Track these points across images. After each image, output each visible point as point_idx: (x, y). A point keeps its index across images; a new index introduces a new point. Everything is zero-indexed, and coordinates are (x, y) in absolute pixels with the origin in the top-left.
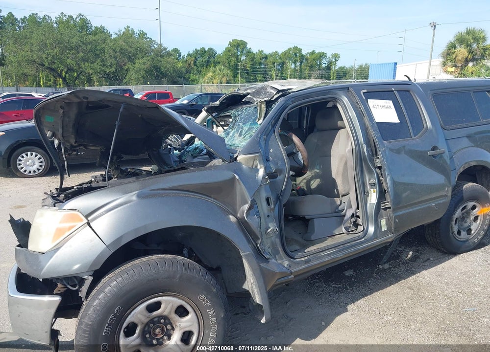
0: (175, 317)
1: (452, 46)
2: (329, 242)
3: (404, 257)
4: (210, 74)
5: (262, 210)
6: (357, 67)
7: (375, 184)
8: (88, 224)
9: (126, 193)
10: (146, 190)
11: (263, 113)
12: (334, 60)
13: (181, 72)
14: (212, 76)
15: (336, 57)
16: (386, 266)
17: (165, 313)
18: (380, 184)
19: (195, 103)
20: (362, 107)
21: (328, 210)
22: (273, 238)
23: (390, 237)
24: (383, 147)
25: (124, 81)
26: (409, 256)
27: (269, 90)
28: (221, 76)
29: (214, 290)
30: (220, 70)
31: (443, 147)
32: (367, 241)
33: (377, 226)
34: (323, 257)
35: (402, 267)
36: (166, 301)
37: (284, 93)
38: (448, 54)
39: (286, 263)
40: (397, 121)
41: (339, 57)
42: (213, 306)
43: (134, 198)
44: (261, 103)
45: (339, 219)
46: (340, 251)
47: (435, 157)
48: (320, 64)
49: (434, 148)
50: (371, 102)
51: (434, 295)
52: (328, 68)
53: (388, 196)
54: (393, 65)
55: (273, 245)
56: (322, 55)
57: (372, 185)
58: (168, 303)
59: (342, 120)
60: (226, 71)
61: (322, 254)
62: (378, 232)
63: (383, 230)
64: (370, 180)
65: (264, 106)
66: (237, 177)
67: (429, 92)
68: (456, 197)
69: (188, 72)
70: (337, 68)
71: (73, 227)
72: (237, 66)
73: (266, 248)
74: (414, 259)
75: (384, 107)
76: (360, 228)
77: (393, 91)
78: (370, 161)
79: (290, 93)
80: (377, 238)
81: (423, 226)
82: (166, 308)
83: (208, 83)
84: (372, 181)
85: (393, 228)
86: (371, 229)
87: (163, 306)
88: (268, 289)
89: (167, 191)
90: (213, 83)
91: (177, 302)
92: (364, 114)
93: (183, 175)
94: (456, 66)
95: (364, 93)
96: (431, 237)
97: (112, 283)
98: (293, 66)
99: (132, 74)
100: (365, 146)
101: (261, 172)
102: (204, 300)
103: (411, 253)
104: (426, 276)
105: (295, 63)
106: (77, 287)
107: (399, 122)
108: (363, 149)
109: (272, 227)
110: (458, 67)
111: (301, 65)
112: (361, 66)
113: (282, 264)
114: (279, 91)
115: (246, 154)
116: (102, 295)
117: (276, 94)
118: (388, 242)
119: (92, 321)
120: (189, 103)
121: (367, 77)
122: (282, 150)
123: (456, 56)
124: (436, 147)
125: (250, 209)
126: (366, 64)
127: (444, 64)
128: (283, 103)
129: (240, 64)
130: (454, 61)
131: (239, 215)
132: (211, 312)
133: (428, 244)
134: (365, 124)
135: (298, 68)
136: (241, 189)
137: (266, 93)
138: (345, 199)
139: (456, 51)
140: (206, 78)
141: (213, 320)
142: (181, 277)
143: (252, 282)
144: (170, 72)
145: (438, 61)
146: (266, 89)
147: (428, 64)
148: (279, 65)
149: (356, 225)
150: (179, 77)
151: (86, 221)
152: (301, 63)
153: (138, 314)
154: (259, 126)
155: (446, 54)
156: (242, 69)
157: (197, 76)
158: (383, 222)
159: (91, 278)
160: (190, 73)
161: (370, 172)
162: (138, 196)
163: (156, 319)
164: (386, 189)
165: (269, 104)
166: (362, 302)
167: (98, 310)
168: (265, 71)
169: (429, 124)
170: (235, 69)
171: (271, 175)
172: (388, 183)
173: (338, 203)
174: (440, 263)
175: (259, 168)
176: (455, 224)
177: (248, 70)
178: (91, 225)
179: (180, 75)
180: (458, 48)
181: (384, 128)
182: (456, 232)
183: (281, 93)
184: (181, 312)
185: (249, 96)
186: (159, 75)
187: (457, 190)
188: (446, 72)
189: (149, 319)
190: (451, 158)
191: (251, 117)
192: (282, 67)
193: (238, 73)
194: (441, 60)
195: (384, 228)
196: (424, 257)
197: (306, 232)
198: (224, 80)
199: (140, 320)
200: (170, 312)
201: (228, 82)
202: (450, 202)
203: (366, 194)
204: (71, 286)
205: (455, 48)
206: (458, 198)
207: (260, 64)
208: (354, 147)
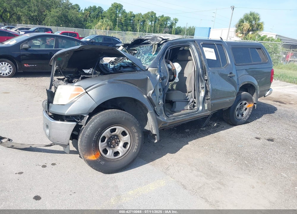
0: (121, 136)
1: (242, 21)
2: (183, 112)
3: (212, 125)
4: (100, 23)
5: (157, 94)
6: (188, 28)
7: (204, 87)
8: (86, 92)
9: (103, 80)
10: (112, 80)
11: (156, 49)
12: (174, 22)
13: (81, 21)
14: (101, 25)
15: (176, 20)
16: (204, 129)
17: (117, 134)
18: (206, 88)
19: (94, 41)
20: (201, 51)
21: (182, 98)
22: (161, 107)
23: (209, 113)
24: (209, 70)
25: (44, 22)
26: (215, 125)
27: (159, 38)
28: (106, 25)
29: (138, 125)
30: (106, 21)
31: (234, 73)
32: (198, 113)
33: (203, 107)
34: (180, 118)
35: (212, 129)
36: (118, 128)
37: (166, 40)
38: (239, 26)
39: (165, 118)
40: (215, 59)
41: (178, 21)
42: (137, 132)
43: (107, 83)
44: (155, 44)
45: (186, 103)
46: (187, 116)
47: (231, 78)
48: (166, 23)
49: (231, 73)
50: (205, 49)
51: (226, 140)
52: (171, 27)
53: (209, 94)
54: (209, 29)
55: (161, 110)
56: (168, 19)
57: (203, 88)
58: (119, 129)
59: (191, 56)
60: (110, 23)
61: (180, 116)
62: (203, 110)
63: (206, 109)
64: (201, 85)
65: (156, 46)
66: (149, 78)
67: (230, 46)
68: (238, 98)
69: (85, 20)
70: (176, 27)
71: (79, 94)
72: (116, 20)
73: (158, 111)
74: (217, 126)
75: (210, 52)
76: (196, 107)
77: (214, 44)
78: (203, 77)
79: (168, 41)
80: (203, 112)
81: (222, 110)
82: (118, 131)
83: (98, 29)
84: (202, 86)
85: (210, 108)
86: (201, 108)
87: (117, 130)
88: (159, 128)
89: (120, 81)
90: (101, 29)
91: (123, 129)
92: (201, 54)
93: (126, 75)
94: (242, 33)
95: (201, 44)
96: (226, 117)
97: (97, 118)
98: (150, 23)
99: (49, 18)
100: (201, 69)
101: (158, 76)
102: (134, 129)
103: (216, 124)
104: (222, 133)
105: (151, 21)
106: (80, 120)
107: (216, 59)
108: (200, 71)
109: (161, 102)
110: (244, 34)
111: (155, 23)
112: (190, 28)
113: (164, 118)
114: (163, 39)
115: (152, 68)
116: (93, 123)
117: (162, 41)
118: (207, 115)
119: (89, 134)
120: (90, 41)
121: (193, 35)
122: (166, 67)
123: (243, 28)
124: (232, 73)
125: (152, 93)
126: (193, 27)
127: (237, 31)
128: (166, 45)
129: (118, 19)
130: (242, 30)
131: (148, 95)
132: (136, 135)
133: (224, 121)
134: (201, 59)
135: (153, 25)
136: (150, 84)
137: (157, 40)
138: (190, 94)
139: (243, 24)
140: (97, 26)
141: (137, 138)
142: (125, 118)
143: (152, 124)
144: (74, 20)
145: (233, 29)
146: (157, 38)
147: (228, 30)
148: (142, 22)
149: (194, 106)
150: (80, 23)
151: (85, 91)
152: (155, 22)
153: (107, 133)
154: (153, 56)
155: (238, 25)
156: (119, 22)
157: (91, 24)
158: (206, 105)
159: (88, 116)
160: (87, 21)
161: (202, 82)
162: (108, 82)
163: (113, 137)
164: (208, 90)
165: (159, 45)
166: (194, 141)
167: (92, 129)
168: (133, 25)
169: (229, 62)
170: (115, 21)
171: (162, 79)
172: (210, 87)
173: (187, 95)
174: (228, 128)
175: (157, 74)
176: (237, 111)
177: (122, 23)
178: (88, 93)
179: (80, 22)
180: (245, 23)
181: (210, 61)
182: (237, 115)
183: (164, 41)
184: (124, 134)
185: (149, 40)
186: (66, 21)
187: (239, 94)
188: (237, 36)
189: (111, 136)
190: (238, 79)
191: (148, 51)
192: (144, 23)
193: (116, 24)
194: (235, 29)
195: (206, 108)
196: (221, 126)
197: (172, 108)
198: (108, 28)
199: (108, 136)
200: (120, 133)
201: (110, 30)
202: (235, 100)
203: (199, 92)
204: (78, 120)
205: (243, 22)
206: (239, 99)
207: (130, 20)
208: (196, 70)
